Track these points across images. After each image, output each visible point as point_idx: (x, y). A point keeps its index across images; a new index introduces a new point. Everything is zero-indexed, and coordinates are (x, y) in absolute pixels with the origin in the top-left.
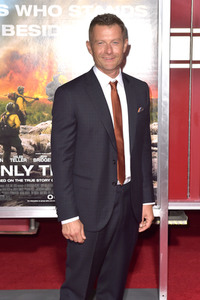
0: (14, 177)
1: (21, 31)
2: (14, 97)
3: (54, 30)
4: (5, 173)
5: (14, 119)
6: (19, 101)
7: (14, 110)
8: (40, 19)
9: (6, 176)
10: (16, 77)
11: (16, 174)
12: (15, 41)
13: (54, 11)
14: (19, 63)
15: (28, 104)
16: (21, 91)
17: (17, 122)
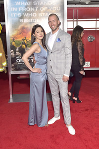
1: (25, 21)
2: (23, 40)
3: (34, 20)
5: (24, 46)
6: (25, 41)
7: (24, 43)
8: (30, 17)
9: (22, 62)
10: (24, 34)
12: (23, 24)
13: (34, 15)
14: (25, 30)
15: (28, 42)
16: (25, 38)
17: (25, 47)
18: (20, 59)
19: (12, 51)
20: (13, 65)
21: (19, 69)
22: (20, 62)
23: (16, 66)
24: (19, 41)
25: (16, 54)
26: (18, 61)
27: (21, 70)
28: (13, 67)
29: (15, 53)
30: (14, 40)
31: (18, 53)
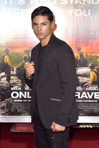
0: (27, 99)
4: (22, 96)
9: (23, 98)
11: (29, 97)
18: (18, 91)
19: (3, 74)
20: (4, 104)
21: (16, 113)
22: (18, 98)
23: (9, 106)
24: (18, 54)
25: (12, 82)
26: (15, 95)
27: (19, 114)
28: (3, 108)
29: (8, 79)
30: (7, 52)
31: (14, 79)
